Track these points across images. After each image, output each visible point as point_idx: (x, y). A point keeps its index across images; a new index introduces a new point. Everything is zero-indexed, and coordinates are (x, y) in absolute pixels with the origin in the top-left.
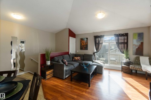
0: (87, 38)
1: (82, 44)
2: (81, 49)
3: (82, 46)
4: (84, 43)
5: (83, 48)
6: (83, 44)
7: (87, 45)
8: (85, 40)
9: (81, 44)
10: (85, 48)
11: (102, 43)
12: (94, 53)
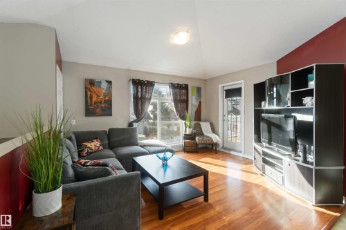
0: (110, 82)
1: (91, 97)
2: (89, 112)
3: (91, 105)
4: (98, 96)
5: (98, 110)
6: (94, 99)
7: (109, 103)
8: (104, 85)
9: (88, 99)
10: (103, 110)
11: (150, 99)
12: (131, 124)
